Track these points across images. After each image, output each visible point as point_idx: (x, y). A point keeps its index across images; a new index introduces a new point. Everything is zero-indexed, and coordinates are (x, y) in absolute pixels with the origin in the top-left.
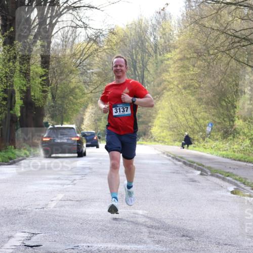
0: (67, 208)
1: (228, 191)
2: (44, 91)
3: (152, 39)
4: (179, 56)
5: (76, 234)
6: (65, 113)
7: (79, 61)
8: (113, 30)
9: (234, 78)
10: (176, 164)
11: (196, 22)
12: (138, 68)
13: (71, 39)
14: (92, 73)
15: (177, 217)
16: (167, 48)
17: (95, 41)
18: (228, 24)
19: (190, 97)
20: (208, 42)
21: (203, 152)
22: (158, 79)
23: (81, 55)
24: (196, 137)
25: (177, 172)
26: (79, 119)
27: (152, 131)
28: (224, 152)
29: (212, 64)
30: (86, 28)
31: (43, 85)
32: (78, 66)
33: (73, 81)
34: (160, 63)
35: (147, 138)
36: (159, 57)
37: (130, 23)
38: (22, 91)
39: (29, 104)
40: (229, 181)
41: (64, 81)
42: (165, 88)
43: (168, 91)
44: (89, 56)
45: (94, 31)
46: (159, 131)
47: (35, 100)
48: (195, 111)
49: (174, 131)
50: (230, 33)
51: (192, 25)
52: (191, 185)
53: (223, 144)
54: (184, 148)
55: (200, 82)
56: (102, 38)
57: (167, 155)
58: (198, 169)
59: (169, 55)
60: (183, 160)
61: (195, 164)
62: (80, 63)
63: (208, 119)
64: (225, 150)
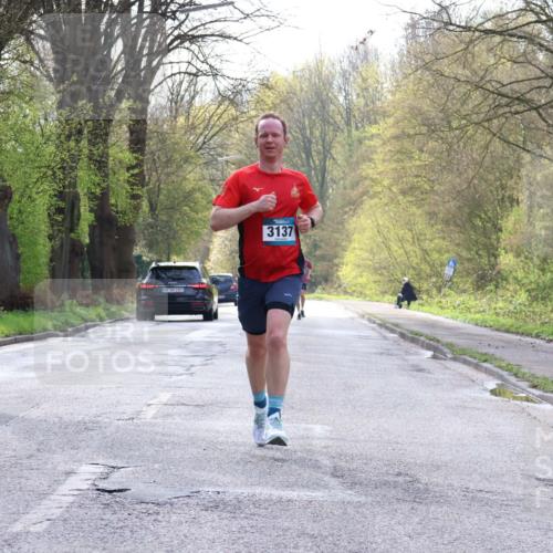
0: (178, 420)
1: (485, 390)
2: (135, 197)
3: (341, 99)
4: (393, 131)
5: (194, 468)
6: (174, 238)
7: (202, 138)
8: (268, 80)
9: (498, 174)
10: (385, 338)
11: (426, 67)
12: (314, 153)
13: (187, 98)
14: (227, 162)
15: (386, 438)
16: (371, 117)
17: (232, 102)
18: (487, 70)
19: (414, 209)
20: (449, 104)
21: (437, 314)
22: (353, 174)
23: (206, 128)
24: (425, 286)
25: (388, 353)
26: (202, 249)
27: (340, 274)
28: (478, 316)
29: (455, 147)
30: (215, 76)
31: (133, 184)
32: (201, 148)
33: (191, 176)
34: (356, 144)
35: (332, 287)
36: (355, 133)
37: (300, 67)
38: (92, 196)
39: (105, 219)
40: (487, 371)
41: (173, 178)
42: (365, 193)
43: (371, 197)
44: (221, 129)
45: (232, 82)
46: (354, 273)
47: (117, 213)
48: (422, 238)
49: (381, 274)
50: (491, 89)
51: (419, 72)
52: (414, 377)
53: (476, 299)
54: (401, 307)
55: (433, 181)
56: (246, 97)
57: (369, 320)
58: (429, 347)
59: (373, 130)
60: (399, 330)
61: (422, 338)
62: (204, 143)
63: (448, 251)
64: (479, 312)
